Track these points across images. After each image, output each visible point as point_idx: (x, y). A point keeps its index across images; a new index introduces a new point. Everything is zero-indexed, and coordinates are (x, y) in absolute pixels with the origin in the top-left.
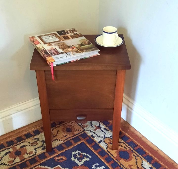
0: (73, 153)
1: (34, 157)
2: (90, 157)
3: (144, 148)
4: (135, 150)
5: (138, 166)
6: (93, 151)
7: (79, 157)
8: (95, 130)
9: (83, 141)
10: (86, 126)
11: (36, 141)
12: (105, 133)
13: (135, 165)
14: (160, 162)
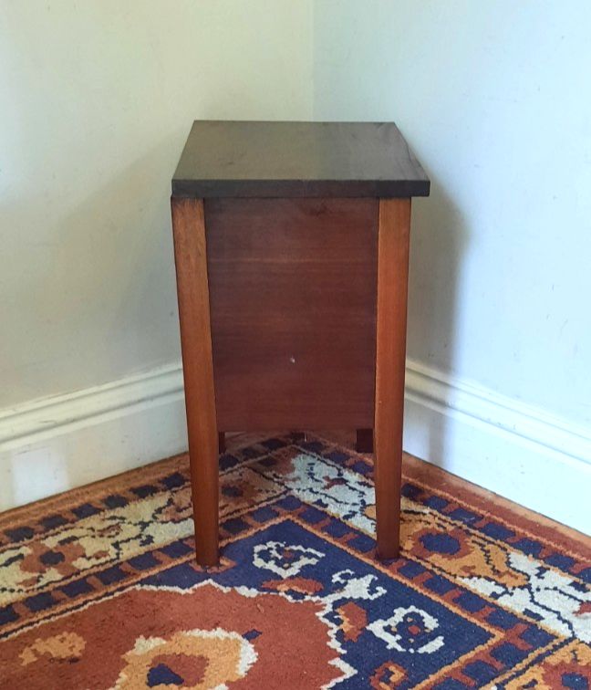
0: (258, 548)
1: (114, 566)
2: (320, 555)
3: (506, 523)
4: (475, 529)
5: (494, 567)
6: (330, 540)
7: (280, 557)
8: (328, 487)
9: (290, 517)
10: (294, 480)
11: (118, 524)
12: (363, 493)
13: (486, 565)
14: (570, 553)
